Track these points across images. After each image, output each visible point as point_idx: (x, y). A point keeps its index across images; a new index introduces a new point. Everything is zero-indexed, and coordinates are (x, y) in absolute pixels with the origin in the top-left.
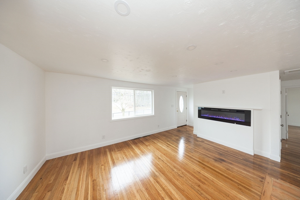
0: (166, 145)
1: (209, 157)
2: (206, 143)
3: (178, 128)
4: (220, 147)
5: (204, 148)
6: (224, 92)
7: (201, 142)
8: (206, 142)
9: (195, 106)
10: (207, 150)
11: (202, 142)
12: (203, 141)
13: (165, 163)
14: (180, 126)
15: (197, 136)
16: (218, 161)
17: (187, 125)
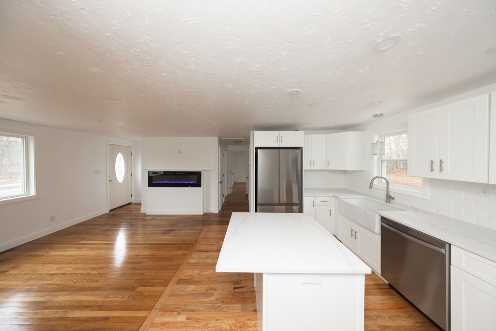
0: (75, 247)
1: (157, 234)
2: (157, 220)
3: (112, 212)
4: (174, 218)
5: (153, 226)
6: (179, 152)
7: (150, 220)
8: (157, 218)
9: (143, 170)
10: (156, 227)
11: (153, 219)
12: (154, 217)
13: (69, 275)
14: (118, 208)
15: (147, 214)
16: (167, 233)
17: (133, 202)
